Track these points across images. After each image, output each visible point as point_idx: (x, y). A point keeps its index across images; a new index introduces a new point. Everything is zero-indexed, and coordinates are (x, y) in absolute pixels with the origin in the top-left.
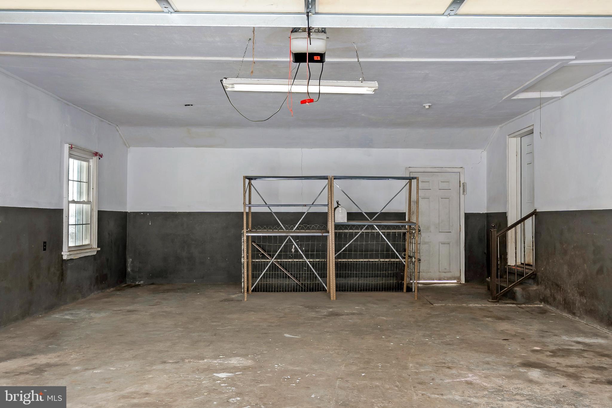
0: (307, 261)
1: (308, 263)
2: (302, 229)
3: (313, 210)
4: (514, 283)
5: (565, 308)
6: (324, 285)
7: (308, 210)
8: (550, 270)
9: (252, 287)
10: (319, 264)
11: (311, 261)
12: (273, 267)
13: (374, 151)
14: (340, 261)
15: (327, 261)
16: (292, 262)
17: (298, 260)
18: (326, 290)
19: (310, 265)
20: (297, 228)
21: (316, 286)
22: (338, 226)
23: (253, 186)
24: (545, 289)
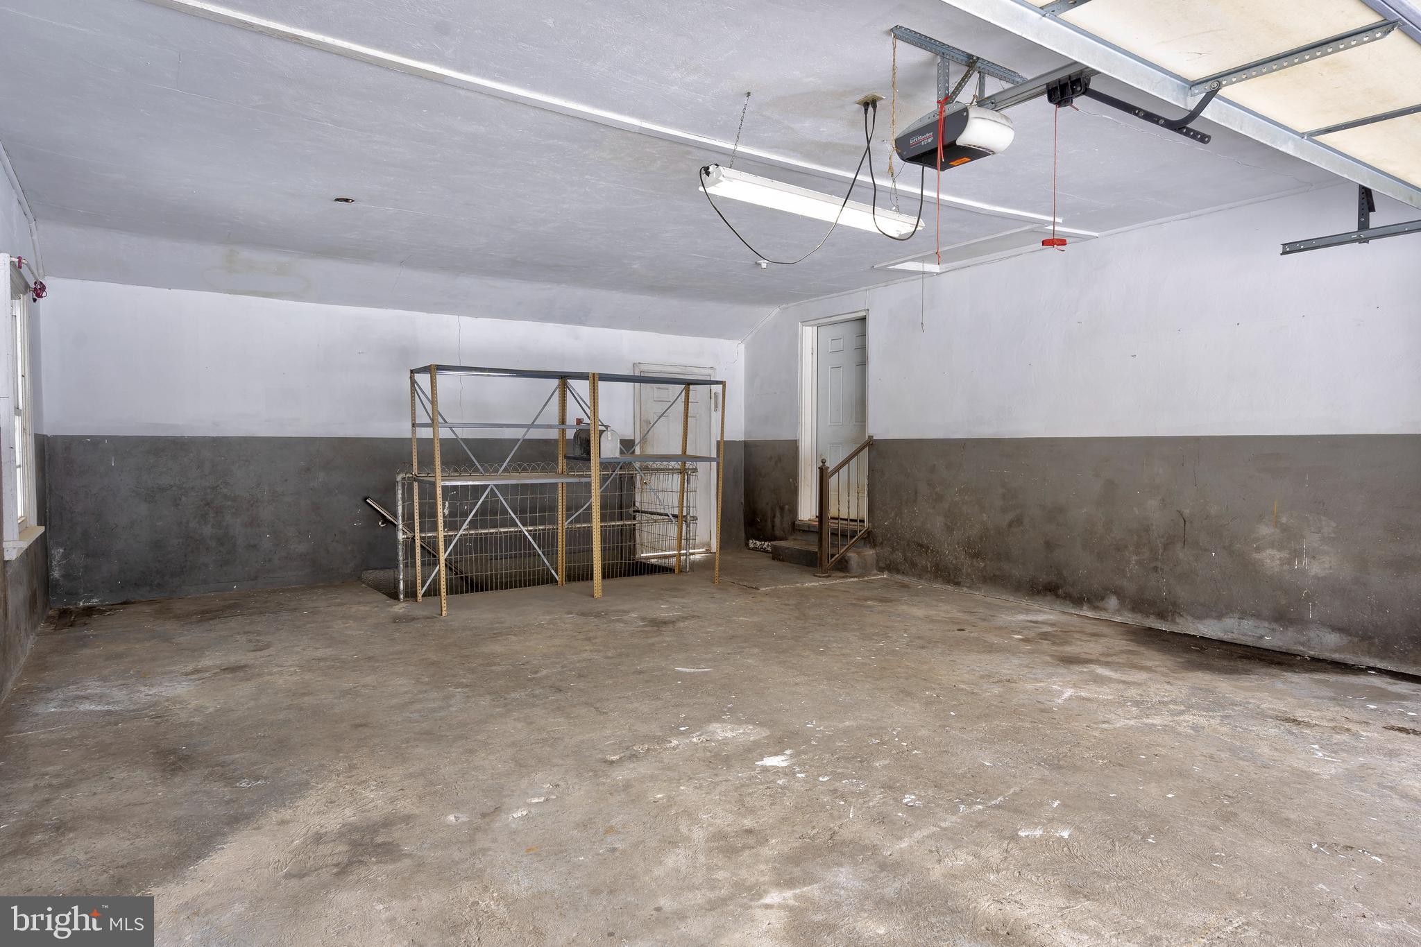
0: (524, 529)
1: (527, 534)
2: (515, 470)
3: (535, 434)
4: (846, 547)
5: (936, 577)
6: (553, 572)
7: (524, 435)
8: (903, 524)
9: (423, 587)
10: (544, 534)
11: (531, 531)
12: (461, 545)
13: (585, 331)
14: (578, 528)
15: (557, 529)
16: (497, 533)
17: (506, 530)
18: (556, 581)
19: (529, 537)
20: (506, 470)
21: (539, 574)
22: (605, 465)
23: (418, 384)
24: (892, 552)
